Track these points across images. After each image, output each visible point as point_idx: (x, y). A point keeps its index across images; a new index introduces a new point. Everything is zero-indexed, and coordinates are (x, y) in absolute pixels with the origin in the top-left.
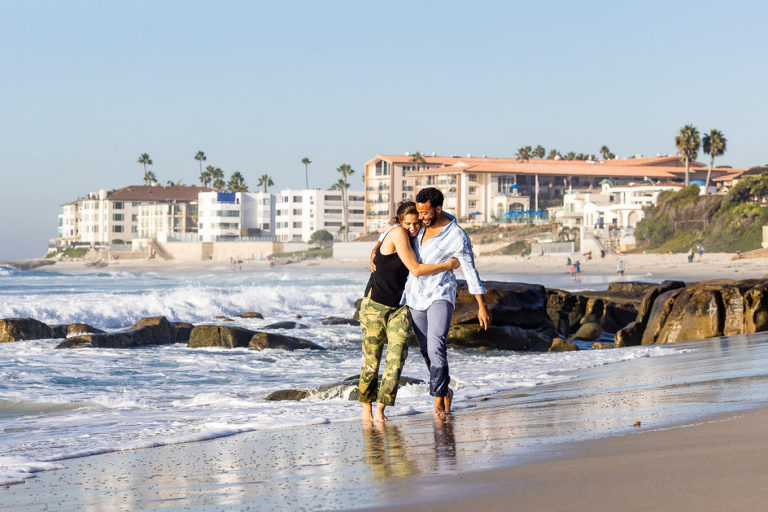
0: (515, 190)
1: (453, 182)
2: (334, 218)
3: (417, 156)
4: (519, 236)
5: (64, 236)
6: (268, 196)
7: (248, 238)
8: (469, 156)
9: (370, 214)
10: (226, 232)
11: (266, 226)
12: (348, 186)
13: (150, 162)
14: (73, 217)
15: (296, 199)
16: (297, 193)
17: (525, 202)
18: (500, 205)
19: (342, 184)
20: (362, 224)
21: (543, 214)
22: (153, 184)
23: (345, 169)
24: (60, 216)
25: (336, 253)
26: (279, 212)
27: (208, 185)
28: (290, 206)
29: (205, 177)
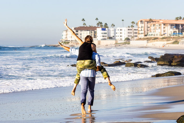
0: (175, 28)
1: (160, 26)
2: (130, 35)
3: (151, 19)
4: (176, 39)
5: (64, 39)
6: (114, 29)
7: (109, 39)
8: (163, 19)
9: (139, 33)
10: (104, 38)
11: (113, 36)
12: (133, 27)
13: (85, 21)
14: (66, 34)
15: (121, 30)
16: (121, 28)
17: (177, 31)
18: (171, 31)
19: (132, 26)
20: (137, 36)
21: (182, 34)
22: (85, 26)
23: (133, 22)
24: (62, 34)
25: (131, 43)
26: (117, 33)
27: (99, 26)
29: (98, 24)
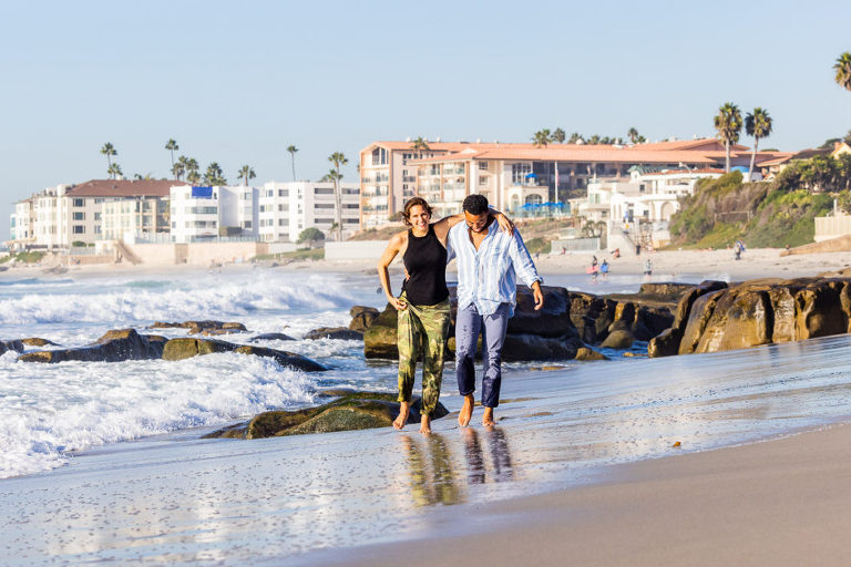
0: (532, 180)
1: (461, 171)
2: (325, 214)
3: (419, 143)
4: (537, 231)
5: (18, 238)
6: (250, 190)
7: (227, 238)
8: (478, 141)
9: (366, 209)
10: (202, 231)
11: (248, 224)
12: (340, 177)
13: (114, 153)
14: (27, 216)
15: (281, 193)
16: (283, 186)
17: (544, 192)
18: (515, 196)
19: (335, 175)
20: (357, 221)
21: (564, 206)
22: (118, 178)
23: (338, 158)
24: (13, 216)
25: (327, 255)
26: (262, 209)
27: (181, 178)
28: (275, 200)
29: (178, 169)
